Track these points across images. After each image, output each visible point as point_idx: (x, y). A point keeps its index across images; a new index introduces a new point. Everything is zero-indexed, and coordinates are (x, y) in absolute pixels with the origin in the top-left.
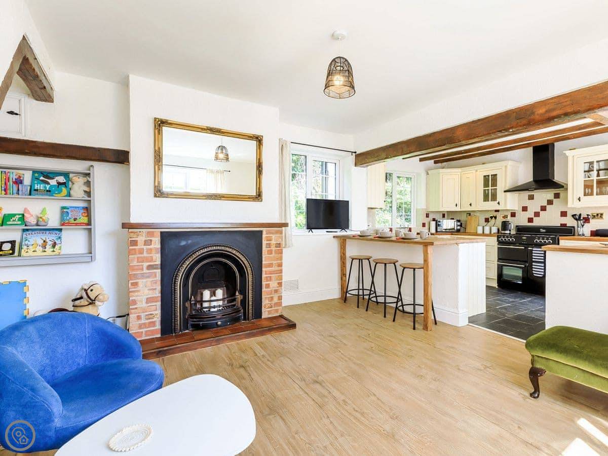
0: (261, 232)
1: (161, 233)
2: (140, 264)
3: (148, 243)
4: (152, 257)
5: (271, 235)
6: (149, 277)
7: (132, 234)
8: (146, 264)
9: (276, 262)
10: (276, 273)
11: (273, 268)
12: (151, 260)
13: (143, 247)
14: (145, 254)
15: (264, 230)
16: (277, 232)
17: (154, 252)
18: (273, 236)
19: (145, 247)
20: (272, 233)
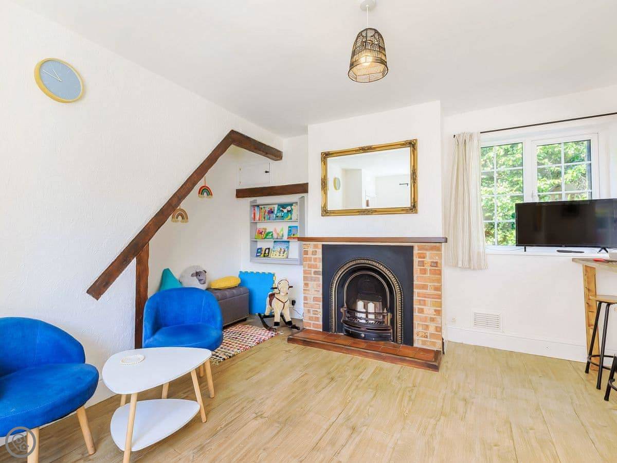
0: (412, 247)
1: (323, 245)
2: (310, 269)
3: (314, 253)
4: (316, 265)
5: (425, 252)
6: (315, 281)
7: (305, 246)
8: (313, 270)
9: (432, 284)
10: (433, 298)
11: (427, 291)
12: (316, 267)
13: (311, 256)
14: (313, 262)
15: (416, 245)
16: (432, 249)
17: (318, 260)
18: (428, 253)
19: (313, 256)
20: (427, 250)
